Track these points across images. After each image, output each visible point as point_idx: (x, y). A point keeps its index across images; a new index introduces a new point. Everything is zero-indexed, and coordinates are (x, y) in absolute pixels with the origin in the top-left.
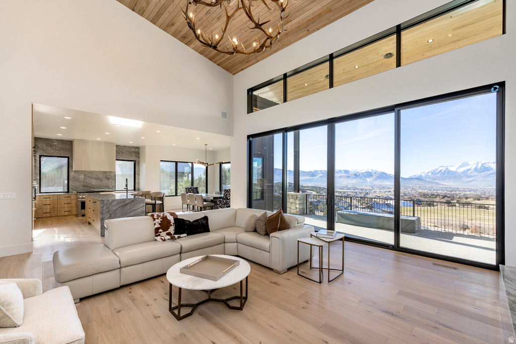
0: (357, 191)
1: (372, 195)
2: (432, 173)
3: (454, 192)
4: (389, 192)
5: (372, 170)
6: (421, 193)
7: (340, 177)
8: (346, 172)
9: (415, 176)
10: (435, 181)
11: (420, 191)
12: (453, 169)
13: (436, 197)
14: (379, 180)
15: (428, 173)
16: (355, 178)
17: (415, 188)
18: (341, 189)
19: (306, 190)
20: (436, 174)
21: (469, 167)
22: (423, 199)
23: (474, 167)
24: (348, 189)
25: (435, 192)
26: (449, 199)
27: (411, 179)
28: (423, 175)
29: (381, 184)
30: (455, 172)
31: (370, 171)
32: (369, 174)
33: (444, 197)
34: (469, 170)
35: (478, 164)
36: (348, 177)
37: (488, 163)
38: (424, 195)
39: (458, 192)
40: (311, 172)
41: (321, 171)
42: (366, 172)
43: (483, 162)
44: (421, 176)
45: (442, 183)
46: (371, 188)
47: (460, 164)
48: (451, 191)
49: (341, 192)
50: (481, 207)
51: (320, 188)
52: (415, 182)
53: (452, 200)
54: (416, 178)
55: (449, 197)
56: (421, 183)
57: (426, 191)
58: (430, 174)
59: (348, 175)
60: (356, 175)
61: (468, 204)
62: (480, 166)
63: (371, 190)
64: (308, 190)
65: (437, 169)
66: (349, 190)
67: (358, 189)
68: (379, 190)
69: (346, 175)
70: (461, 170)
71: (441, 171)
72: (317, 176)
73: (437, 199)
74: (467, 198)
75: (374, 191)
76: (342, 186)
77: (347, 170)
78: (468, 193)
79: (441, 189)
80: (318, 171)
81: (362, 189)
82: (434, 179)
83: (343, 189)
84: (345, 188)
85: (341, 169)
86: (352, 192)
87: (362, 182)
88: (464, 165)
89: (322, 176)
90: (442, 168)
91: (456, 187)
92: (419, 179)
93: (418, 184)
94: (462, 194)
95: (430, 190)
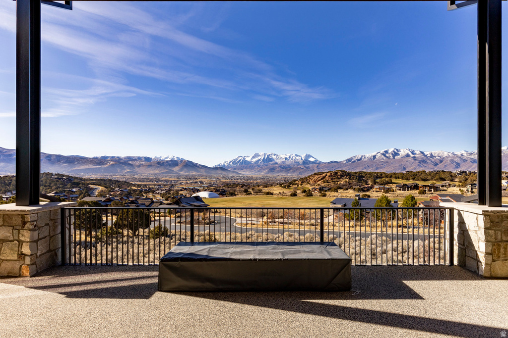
0: (160, 183)
1: (178, 187)
2: (233, 163)
3: (249, 181)
4: (196, 182)
5: (177, 158)
6: (224, 182)
7: (139, 166)
8: (148, 159)
9: (219, 165)
10: (236, 171)
11: (224, 181)
12: (248, 159)
13: (237, 186)
14: (185, 169)
15: (230, 162)
16: (158, 167)
17: (220, 178)
18: (140, 181)
19: (89, 184)
20: (236, 163)
21: (259, 158)
22: (226, 189)
23: (262, 158)
24: (150, 181)
25: (235, 181)
26: (246, 188)
27: (215, 168)
28: (226, 164)
29: (187, 174)
30: (250, 162)
31: (176, 159)
32: (174, 163)
33: (242, 187)
34: (259, 160)
35: (265, 156)
36: (150, 166)
37: (271, 155)
38: (227, 185)
39: (252, 181)
40: (96, 158)
41: (113, 157)
42: (171, 161)
43: (268, 154)
44: (224, 165)
45: (240, 172)
46: (177, 179)
47: (253, 155)
48: (248, 180)
49: (141, 185)
50: (269, 193)
51: (110, 180)
52: (219, 172)
53: (249, 188)
54: (220, 167)
55: (246, 186)
56: (224, 173)
57: (228, 180)
58: (231, 164)
59: (149, 163)
60: (160, 164)
61: (260, 191)
62: (266, 156)
63: (177, 181)
64: (91, 184)
65: (237, 159)
66: (151, 183)
67: (162, 181)
68: (185, 182)
69: (147, 163)
70: (255, 160)
71: (240, 160)
72: (106, 164)
73: (238, 189)
74: (259, 186)
75: (180, 182)
76: (142, 177)
77: (148, 158)
78: (259, 181)
79: (240, 178)
80: (108, 157)
81: (167, 181)
82: (235, 169)
83: (144, 182)
84: (145, 180)
85: (141, 156)
86: (155, 185)
87: (166, 173)
88: (256, 155)
89: (113, 165)
90: (241, 158)
91: (251, 176)
92: (222, 168)
93: (222, 174)
94: (255, 182)
95: (232, 180)
